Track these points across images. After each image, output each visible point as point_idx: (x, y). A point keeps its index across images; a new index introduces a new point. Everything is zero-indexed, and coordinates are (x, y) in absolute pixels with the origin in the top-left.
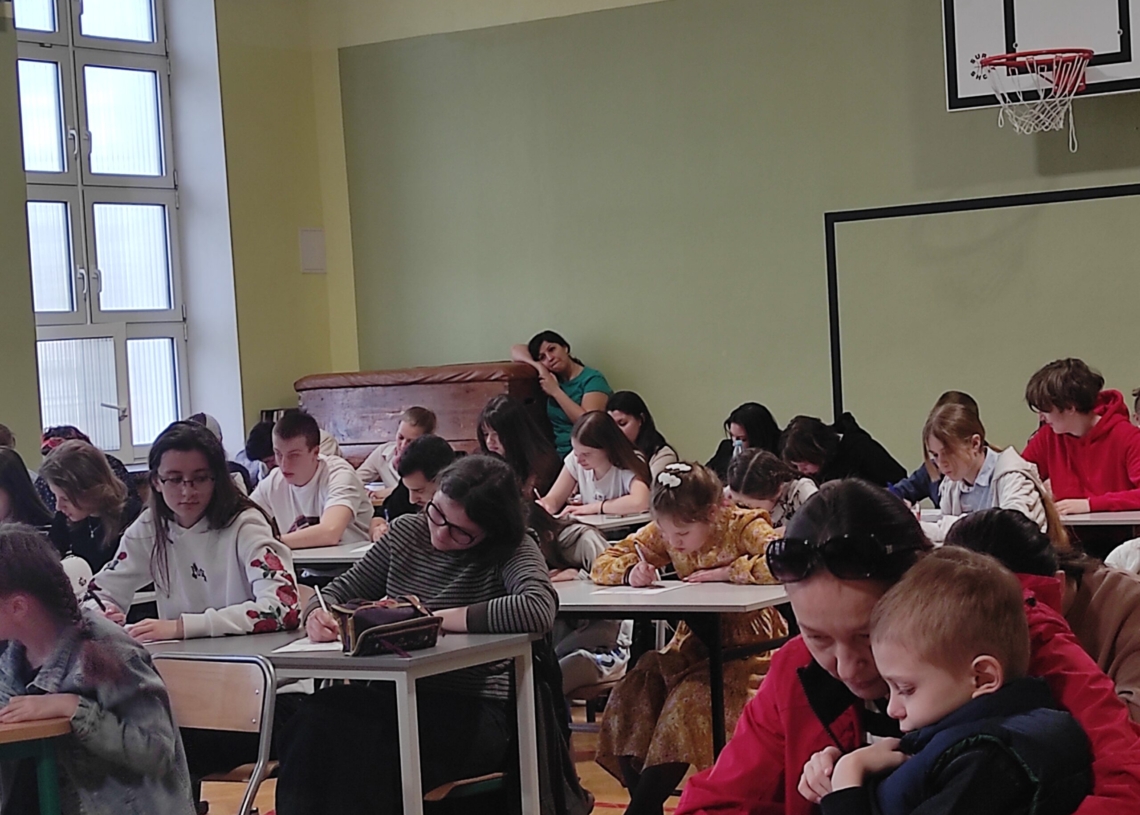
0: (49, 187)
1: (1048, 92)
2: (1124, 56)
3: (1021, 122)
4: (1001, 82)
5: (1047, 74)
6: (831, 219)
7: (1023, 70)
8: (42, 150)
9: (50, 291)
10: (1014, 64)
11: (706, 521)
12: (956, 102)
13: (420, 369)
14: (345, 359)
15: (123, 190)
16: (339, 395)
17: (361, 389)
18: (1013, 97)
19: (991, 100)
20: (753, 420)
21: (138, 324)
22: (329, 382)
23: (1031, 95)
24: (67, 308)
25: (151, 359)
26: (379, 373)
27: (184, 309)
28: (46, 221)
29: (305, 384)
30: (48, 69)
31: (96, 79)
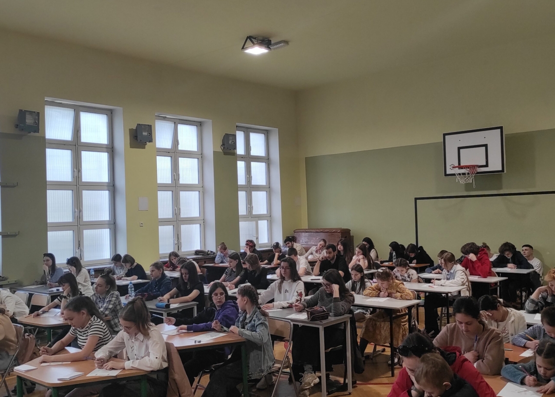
0: (243, 188)
1: (468, 174)
2: (487, 166)
3: (462, 181)
4: (457, 171)
5: (468, 169)
6: (416, 199)
7: (462, 168)
8: (241, 180)
9: (242, 210)
10: (460, 167)
11: (388, 281)
12: (446, 175)
13: (321, 229)
14: (305, 226)
15: (258, 188)
16: (303, 234)
17: (308, 233)
18: (460, 174)
19: (454, 175)
20: (395, 246)
21: (260, 217)
22: (301, 231)
23: (464, 174)
24: (246, 214)
25: (263, 225)
26: (312, 229)
27: (270, 213)
28: (242, 195)
29: (296, 231)
30: (243, 163)
31: (253, 164)
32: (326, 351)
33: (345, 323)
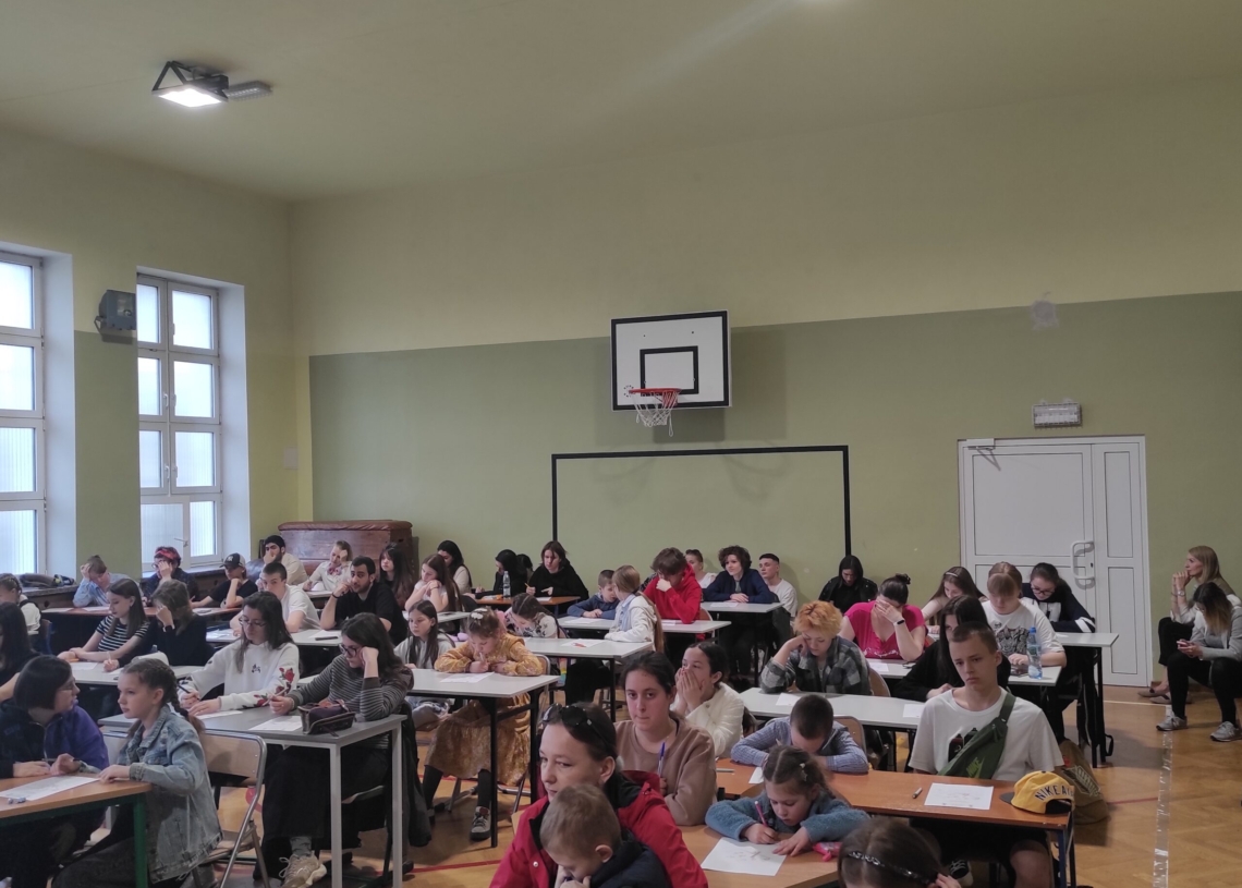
0: (152, 423)
1: (660, 406)
2: (695, 391)
3: (648, 421)
4: (639, 400)
5: (660, 397)
6: (555, 457)
7: (648, 395)
8: (148, 403)
9: (149, 475)
10: (645, 392)
12: (616, 407)
13: (344, 522)
14: (305, 513)
15: (192, 424)
16: (302, 533)
17: (313, 532)
18: (643, 407)
19: (632, 407)
21: (196, 494)
22: (297, 526)
23: (651, 406)
24: (158, 486)
25: (203, 512)
26: (323, 523)
27: (222, 484)
28: (149, 441)
29: (284, 527)
30: (154, 362)
31: (180, 367)
32: (346, 802)
33: (391, 734)
